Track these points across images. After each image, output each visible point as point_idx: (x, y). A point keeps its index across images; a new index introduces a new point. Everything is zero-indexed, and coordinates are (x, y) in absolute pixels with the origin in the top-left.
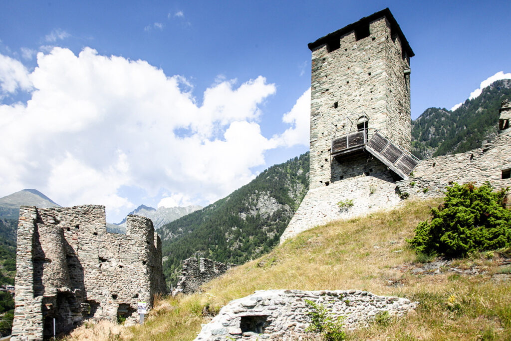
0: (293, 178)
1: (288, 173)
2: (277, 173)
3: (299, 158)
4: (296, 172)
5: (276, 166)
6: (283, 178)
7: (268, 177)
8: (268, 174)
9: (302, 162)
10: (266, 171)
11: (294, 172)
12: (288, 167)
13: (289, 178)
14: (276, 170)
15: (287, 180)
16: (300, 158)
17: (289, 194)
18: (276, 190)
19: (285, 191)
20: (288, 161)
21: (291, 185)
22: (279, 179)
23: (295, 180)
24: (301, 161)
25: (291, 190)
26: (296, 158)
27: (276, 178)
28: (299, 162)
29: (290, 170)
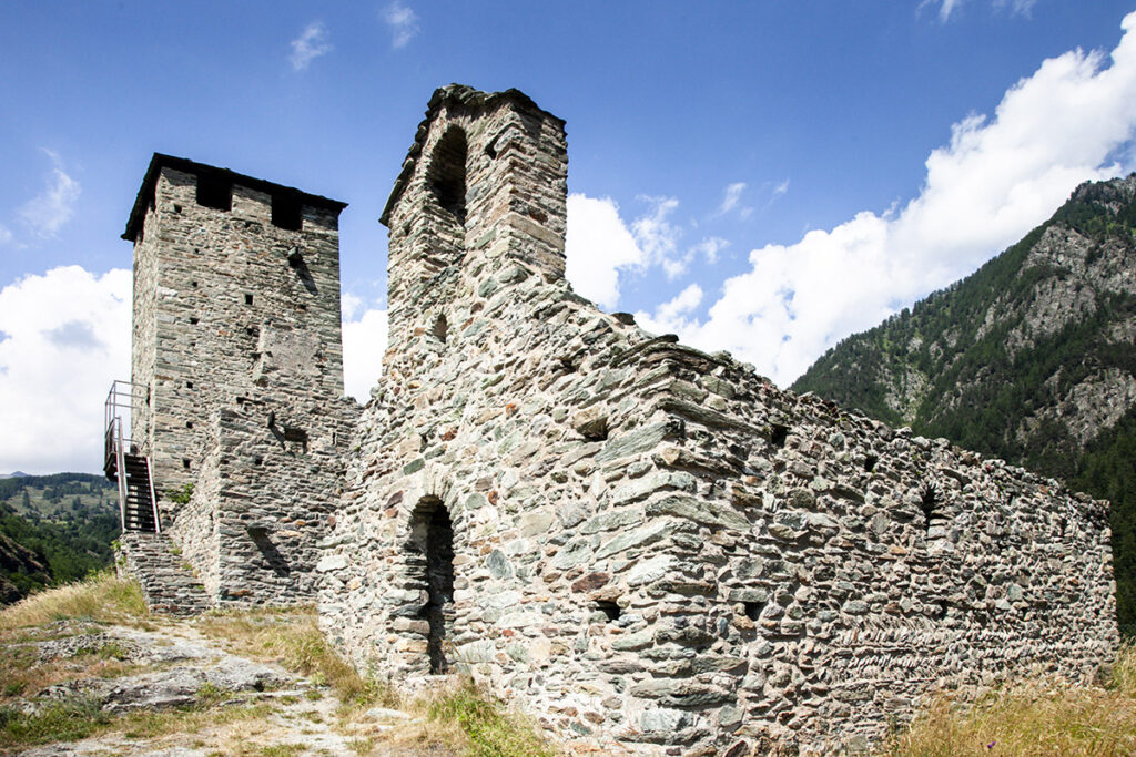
0: (896, 362)
1: (884, 351)
2: (858, 354)
3: (911, 312)
4: (906, 344)
5: (854, 338)
6: (871, 363)
7: (836, 367)
8: (836, 360)
9: (919, 320)
10: (830, 352)
11: (900, 347)
12: (886, 335)
13: (888, 361)
14: (854, 347)
15: (882, 367)
16: (915, 310)
17: (887, 400)
18: (855, 394)
19: (877, 393)
20: (885, 322)
21: (892, 378)
22: (863, 368)
23: (901, 365)
24: (916, 318)
25: (893, 389)
26: (905, 312)
27: (855, 365)
28: (911, 320)
29: (891, 343)
